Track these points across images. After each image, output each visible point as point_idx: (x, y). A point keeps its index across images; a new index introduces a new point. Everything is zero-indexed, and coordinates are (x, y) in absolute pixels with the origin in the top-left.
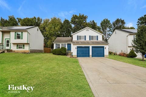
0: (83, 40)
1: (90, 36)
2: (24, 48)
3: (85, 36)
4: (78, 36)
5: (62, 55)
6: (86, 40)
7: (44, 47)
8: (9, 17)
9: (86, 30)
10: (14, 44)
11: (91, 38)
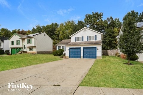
0: (80, 41)
1: (87, 37)
2: (33, 50)
3: (83, 37)
4: (75, 38)
5: (57, 55)
6: (84, 41)
7: (53, 49)
8: (36, 27)
9: (83, 30)
10: (28, 47)
11: (89, 38)
